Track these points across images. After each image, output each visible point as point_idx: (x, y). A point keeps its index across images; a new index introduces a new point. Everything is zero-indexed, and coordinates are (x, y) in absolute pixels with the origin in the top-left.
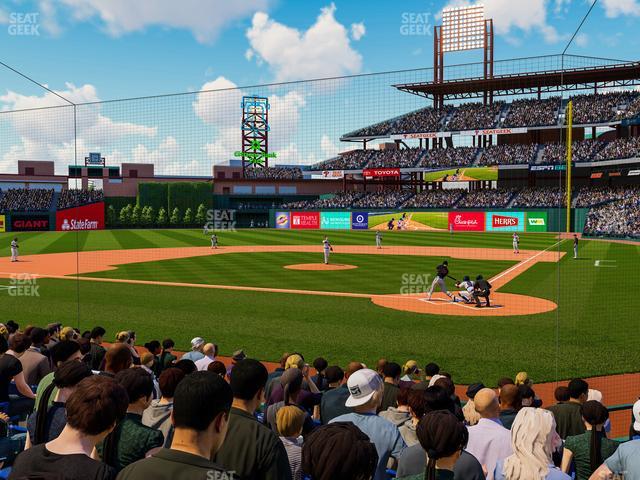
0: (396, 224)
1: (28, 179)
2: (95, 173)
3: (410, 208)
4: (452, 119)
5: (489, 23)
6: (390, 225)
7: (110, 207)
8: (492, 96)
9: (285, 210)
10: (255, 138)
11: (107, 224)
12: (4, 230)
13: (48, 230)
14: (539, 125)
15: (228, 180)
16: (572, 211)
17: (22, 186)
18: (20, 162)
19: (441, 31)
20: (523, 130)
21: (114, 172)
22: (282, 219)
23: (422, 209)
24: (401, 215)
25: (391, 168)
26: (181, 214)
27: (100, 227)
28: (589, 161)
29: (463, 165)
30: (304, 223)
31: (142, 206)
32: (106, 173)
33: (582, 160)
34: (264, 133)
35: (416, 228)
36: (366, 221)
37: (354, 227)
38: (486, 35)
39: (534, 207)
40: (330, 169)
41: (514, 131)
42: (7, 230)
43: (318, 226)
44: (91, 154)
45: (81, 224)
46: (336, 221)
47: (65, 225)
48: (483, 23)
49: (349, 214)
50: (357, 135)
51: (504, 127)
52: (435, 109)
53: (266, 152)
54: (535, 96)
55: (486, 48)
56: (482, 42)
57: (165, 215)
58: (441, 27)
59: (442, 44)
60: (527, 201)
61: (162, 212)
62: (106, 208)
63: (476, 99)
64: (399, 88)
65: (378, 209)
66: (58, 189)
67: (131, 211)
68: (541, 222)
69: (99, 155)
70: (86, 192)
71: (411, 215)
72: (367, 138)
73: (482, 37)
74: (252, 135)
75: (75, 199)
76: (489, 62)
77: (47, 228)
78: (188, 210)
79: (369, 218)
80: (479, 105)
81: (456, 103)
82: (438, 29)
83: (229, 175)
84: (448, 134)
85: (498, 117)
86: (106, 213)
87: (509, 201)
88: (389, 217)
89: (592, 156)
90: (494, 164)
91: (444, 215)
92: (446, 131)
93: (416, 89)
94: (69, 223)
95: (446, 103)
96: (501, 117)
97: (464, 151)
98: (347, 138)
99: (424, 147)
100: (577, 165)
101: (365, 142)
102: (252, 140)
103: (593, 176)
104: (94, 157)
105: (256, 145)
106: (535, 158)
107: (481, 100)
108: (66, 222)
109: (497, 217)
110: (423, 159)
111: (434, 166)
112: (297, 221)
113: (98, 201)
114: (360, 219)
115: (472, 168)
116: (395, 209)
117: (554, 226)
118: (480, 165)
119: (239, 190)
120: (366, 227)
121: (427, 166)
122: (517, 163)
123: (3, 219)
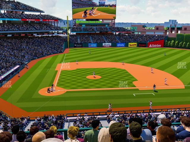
2: (173, 29)
7: (166, 41)
13: (146, 47)
17: (152, 33)
21: (179, 29)
32: (176, 29)
42: (137, 46)
45: (155, 46)
47: (150, 46)
57: (181, 44)
78: (188, 43)
94: (152, 45)
104: (173, 24)
108: (151, 45)
113: (162, 39)
123: (136, 43)
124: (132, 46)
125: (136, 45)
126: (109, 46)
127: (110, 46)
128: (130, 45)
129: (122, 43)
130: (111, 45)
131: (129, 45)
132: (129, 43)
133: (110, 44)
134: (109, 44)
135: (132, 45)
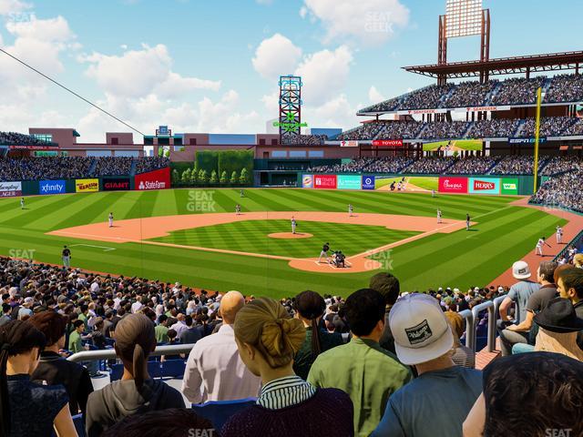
0: (396, 185)
1: (114, 147)
2: (163, 141)
3: (409, 173)
4: (451, 97)
5: (486, 12)
6: (392, 187)
7: (175, 171)
8: (487, 75)
9: (309, 173)
10: (290, 110)
11: (172, 184)
12: (98, 190)
13: (129, 190)
14: (522, 104)
15: (268, 146)
16: (539, 178)
17: (108, 154)
18: (107, 134)
19: (445, 20)
20: (508, 108)
21: (178, 141)
22: (307, 180)
23: (418, 174)
24: (401, 178)
25: (396, 140)
26: (229, 176)
27: (166, 187)
28: (559, 135)
29: (454, 138)
30: (324, 184)
31: (198, 170)
32: (172, 142)
33: (553, 134)
34: (297, 106)
35: (413, 190)
36: (373, 183)
37: (363, 188)
38: (483, 22)
39: (509, 174)
40: (347, 139)
41: (499, 108)
42: (100, 190)
43: (335, 187)
44: (160, 127)
45: (153, 184)
46: (349, 183)
47: (141, 186)
48: (481, 13)
49: (360, 178)
50: (371, 110)
51: (491, 105)
52: (439, 87)
53: (299, 122)
54: (524, 75)
55: (483, 35)
56: (480, 29)
57: (217, 176)
58: (445, 16)
59: (445, 31)
60: (504, 168)
61: (214, 174)
62: (172, 171)
63: (474, 78)
64: (408, 70)
65: (383, 174)
66: (136, 155)
67: (190, 172)
68: (513, 187)
69: (166, 127)
70: (157, 159)
71: (408, 179)
72: (379, 113)
73: (480, 24)
74: (287, 108)
75: (148, 164)
76: (485, 46)
77: (129, 189)
78: (234, 173)
79: (376, 181)
80: (475, 83)
81: (457, 81)
82: (442, 18)
83: (268, 142)
84: (445, 111)
85: (488, 95)
86: (171, 175)
87: (490, 169)
88: (390, 180)
89: (562, 131)
90: (480, 137)
91: (435, 180)
92: (443, 108)
93: (422, 70)
94: (144, 184)
95: (448, 81)
96: (492, 95)
97: (458, 124)
98: (362, 113)
99: (426, 120)
100: (548, 139)
101: (377, 116)
102: (287, 112)
103: (562, 148)
104: (163, 129)
105: (290, 116)
106: (515, 132)
107: (478, 79)
108: (142, 183)
109: (478, 182)
110: (423, 131)
111: (431, 138)
112: (319, 182)
113: (166, 166)
114: (368, 181)
115: (462, 140)
116: (396, 174)
117: (523, 190)
118: (468, 138)
119: (277, 154)
120: (373, 188)
121: (425, 139)
122: (499, 136)
123: (96, 181)
124: (87, 190)
125: (96, 185)
126: (14, 194)
127: (18, 194)
128: (81, 188)
129: (55, 179)
130: (20, 189)
131: (77, 188)
132: (78, 181)
133: (18, 185)
134: (15, 184)
135: (87, 186)
